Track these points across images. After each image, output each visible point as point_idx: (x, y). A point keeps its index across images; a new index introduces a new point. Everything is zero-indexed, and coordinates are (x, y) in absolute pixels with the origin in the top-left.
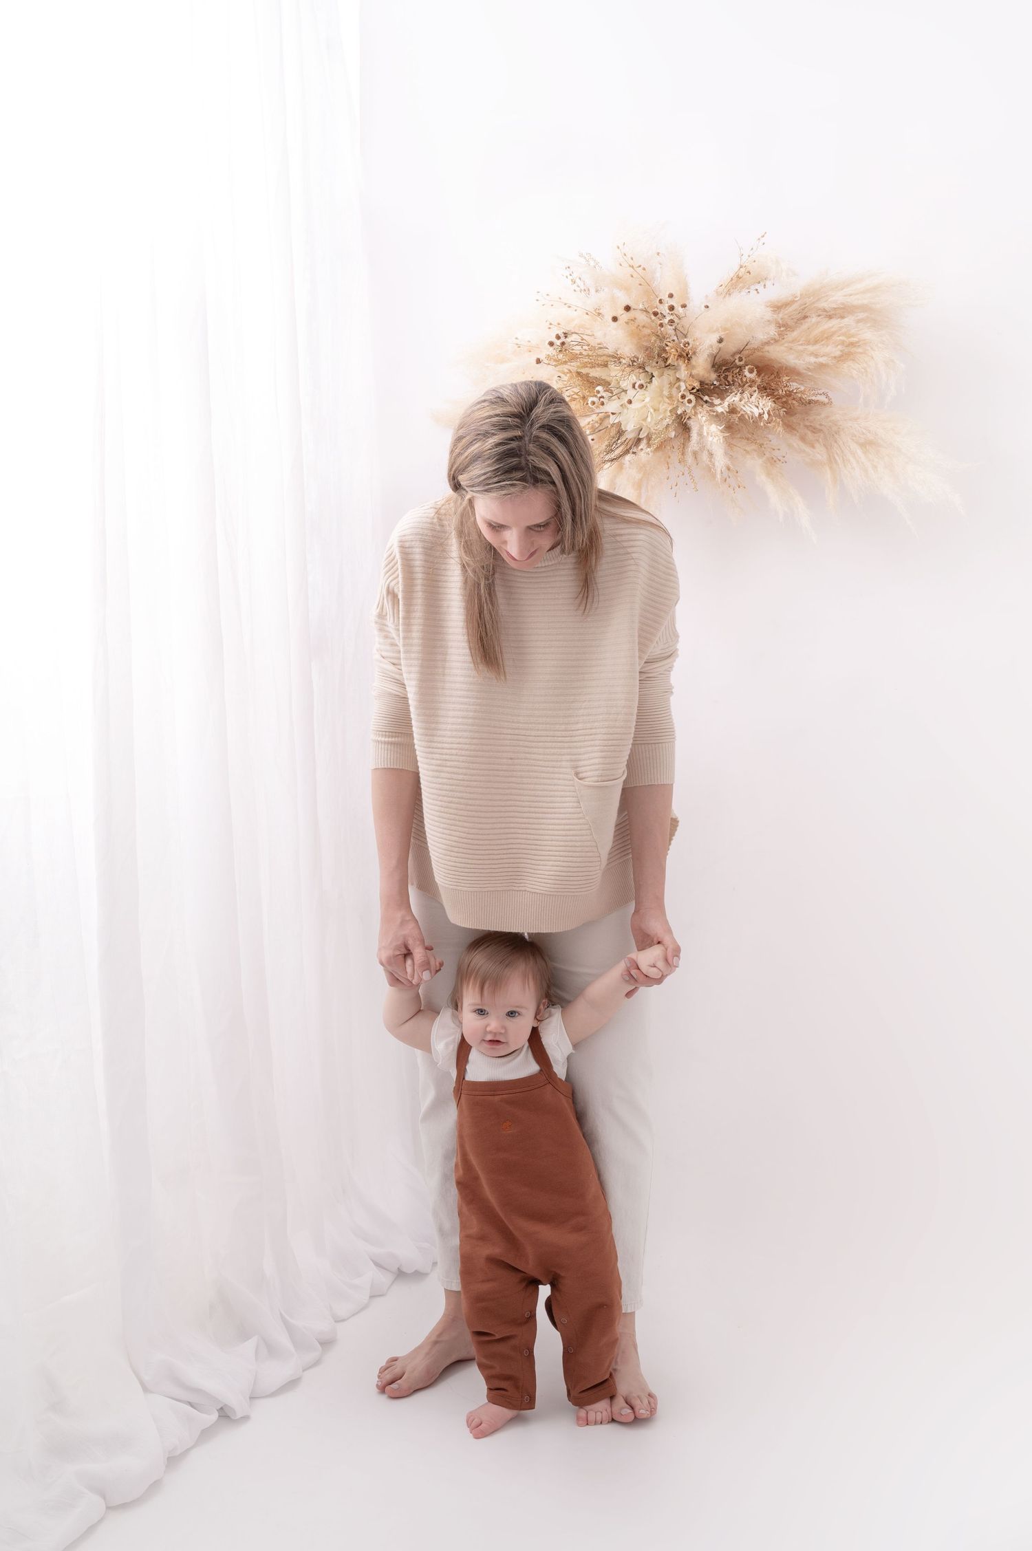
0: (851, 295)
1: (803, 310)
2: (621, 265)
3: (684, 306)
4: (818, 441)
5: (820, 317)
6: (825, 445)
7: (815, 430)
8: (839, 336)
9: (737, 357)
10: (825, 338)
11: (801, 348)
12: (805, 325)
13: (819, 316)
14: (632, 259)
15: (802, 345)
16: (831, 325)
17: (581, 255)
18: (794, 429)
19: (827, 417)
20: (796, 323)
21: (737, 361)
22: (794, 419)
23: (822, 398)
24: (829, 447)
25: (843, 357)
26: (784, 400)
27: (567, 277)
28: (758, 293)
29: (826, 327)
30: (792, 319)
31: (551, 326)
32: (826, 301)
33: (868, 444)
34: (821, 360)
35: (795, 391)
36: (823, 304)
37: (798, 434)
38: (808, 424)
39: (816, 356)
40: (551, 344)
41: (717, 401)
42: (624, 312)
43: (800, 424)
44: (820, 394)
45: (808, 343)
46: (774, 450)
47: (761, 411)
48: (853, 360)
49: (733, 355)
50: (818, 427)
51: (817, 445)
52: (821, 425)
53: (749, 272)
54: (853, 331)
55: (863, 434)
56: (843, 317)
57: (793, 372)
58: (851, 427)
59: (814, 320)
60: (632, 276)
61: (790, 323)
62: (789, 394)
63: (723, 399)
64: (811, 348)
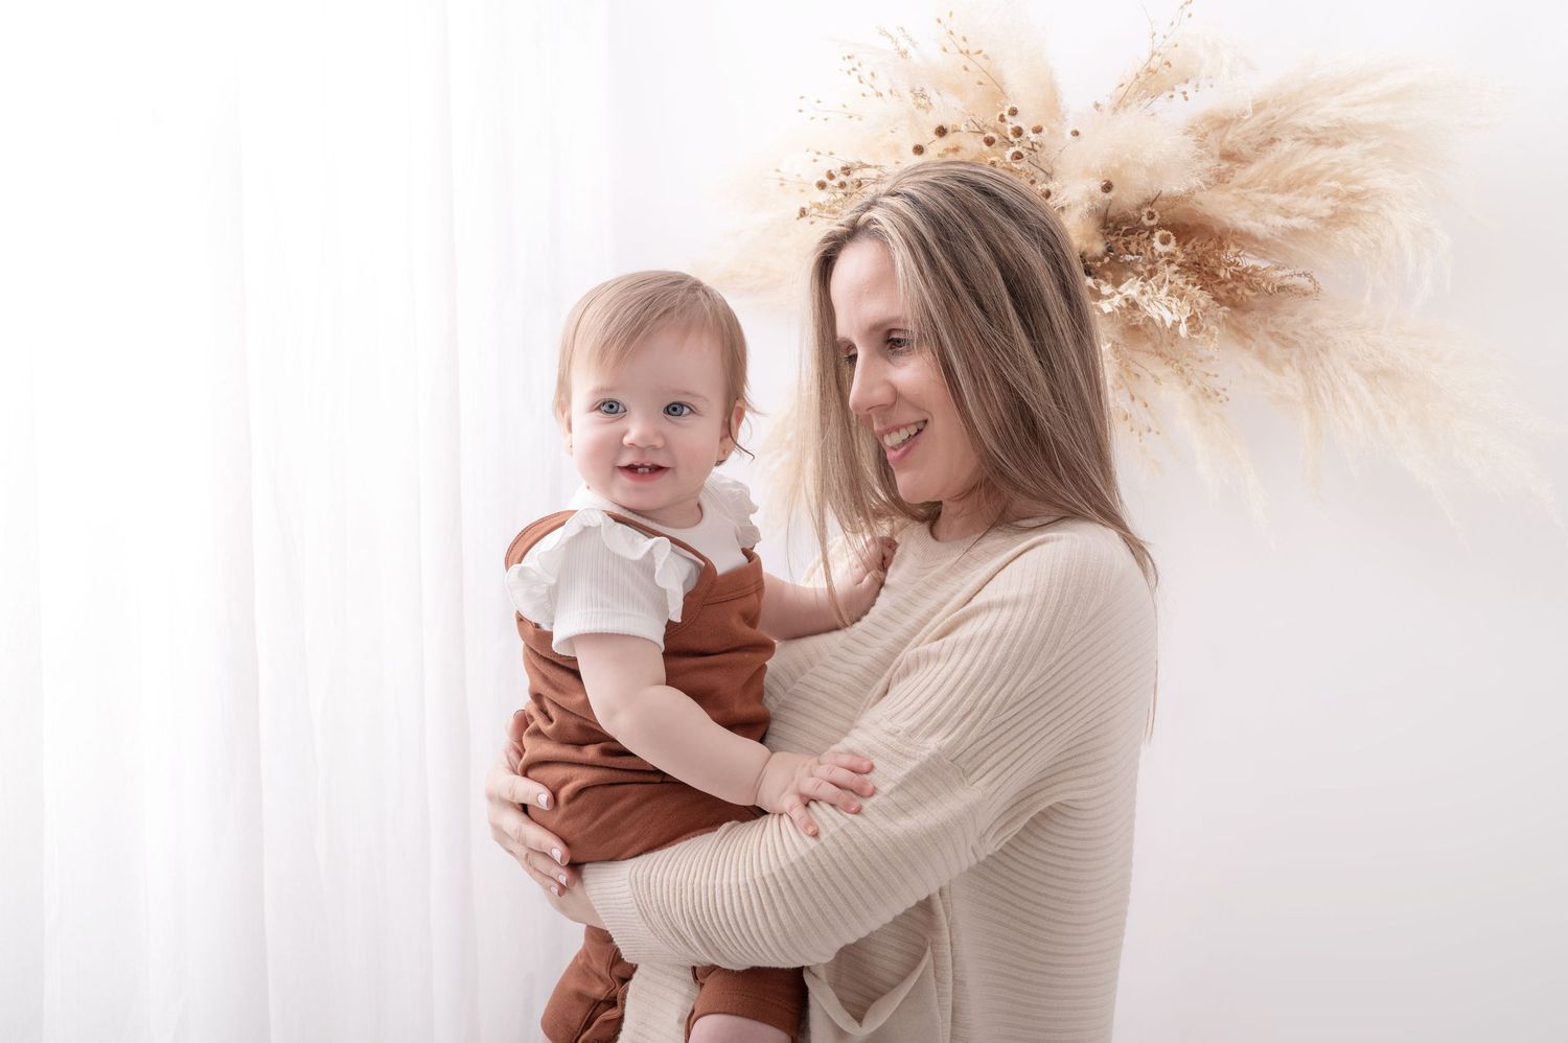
0: (1355, 105)
1: (1268, 127)
2: (945, 50)
3: (1038, 130)
4: (1289, 361)
5: (1302, 142)
6: (1303, 372)
7: (1285, 341)
8: (1329, 181)
9: (1145, 211)
10: (1303, 182)
11: (1261, 197)
12: (1271, 157)
13: (1297, 139)
14: (965, 40)
15: (1263, 192)
16: (1316, 159)
17: (883, 32)
18: (1248, 337)
19: (1307, 321)
20: (1257, 150)
21: (1144, 219)
22: (1248, 320)
23: (1303, 282)
24: (1309, 373)
25: (1339, 218)
26: (1230, 286)
27: (849, 73)
28: (1186, 99)
29: (1307, 162)
30: (1250, 143)
31: (819, 157)
32: (1310, 114)
33: (1381, 375)
34: (1296, 222)
35: (1250, 271)
36: (1303, 120)
37: (1254, 348)
38: (1273, 330)
39: (1286, 212)
40: (822, 185)
41: (1106, 289)
42: (935, 137)
43: (1258, 329)
44: (1300, 275)
45: (1275, 189)
46: (1208, 375)
47: (1176, 318)
48: (1356, 225)
49: (1139, 208)
50: (1290, 336)
51: (1287, 369)
52: (1295, 333)
53: (1168, 64)
54: (1355, 173)
55: (1371, 355)
56: (1339, 144)
57: (1245, 239)
58: (1349, 341)
59: (1286, 147)
60: (966, 69)
61: (1246, 150)
62: (1238, 277)
63: (1117, 283)
64: (1278, 199)
